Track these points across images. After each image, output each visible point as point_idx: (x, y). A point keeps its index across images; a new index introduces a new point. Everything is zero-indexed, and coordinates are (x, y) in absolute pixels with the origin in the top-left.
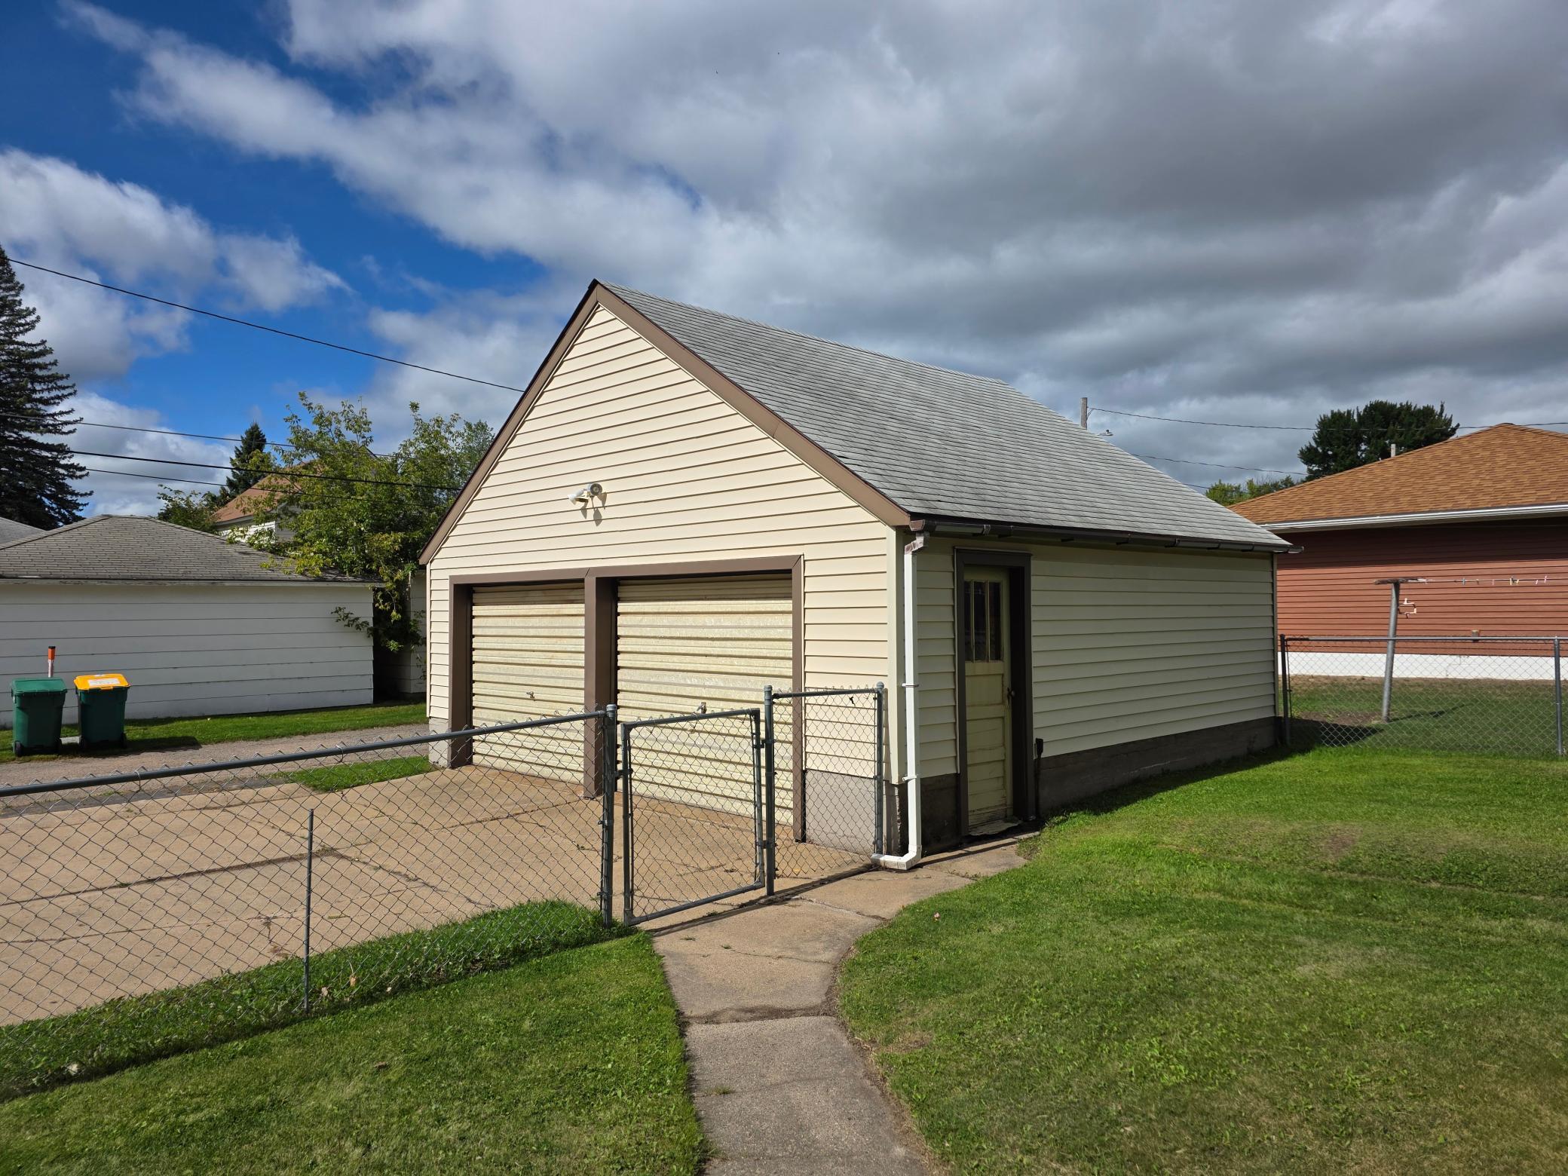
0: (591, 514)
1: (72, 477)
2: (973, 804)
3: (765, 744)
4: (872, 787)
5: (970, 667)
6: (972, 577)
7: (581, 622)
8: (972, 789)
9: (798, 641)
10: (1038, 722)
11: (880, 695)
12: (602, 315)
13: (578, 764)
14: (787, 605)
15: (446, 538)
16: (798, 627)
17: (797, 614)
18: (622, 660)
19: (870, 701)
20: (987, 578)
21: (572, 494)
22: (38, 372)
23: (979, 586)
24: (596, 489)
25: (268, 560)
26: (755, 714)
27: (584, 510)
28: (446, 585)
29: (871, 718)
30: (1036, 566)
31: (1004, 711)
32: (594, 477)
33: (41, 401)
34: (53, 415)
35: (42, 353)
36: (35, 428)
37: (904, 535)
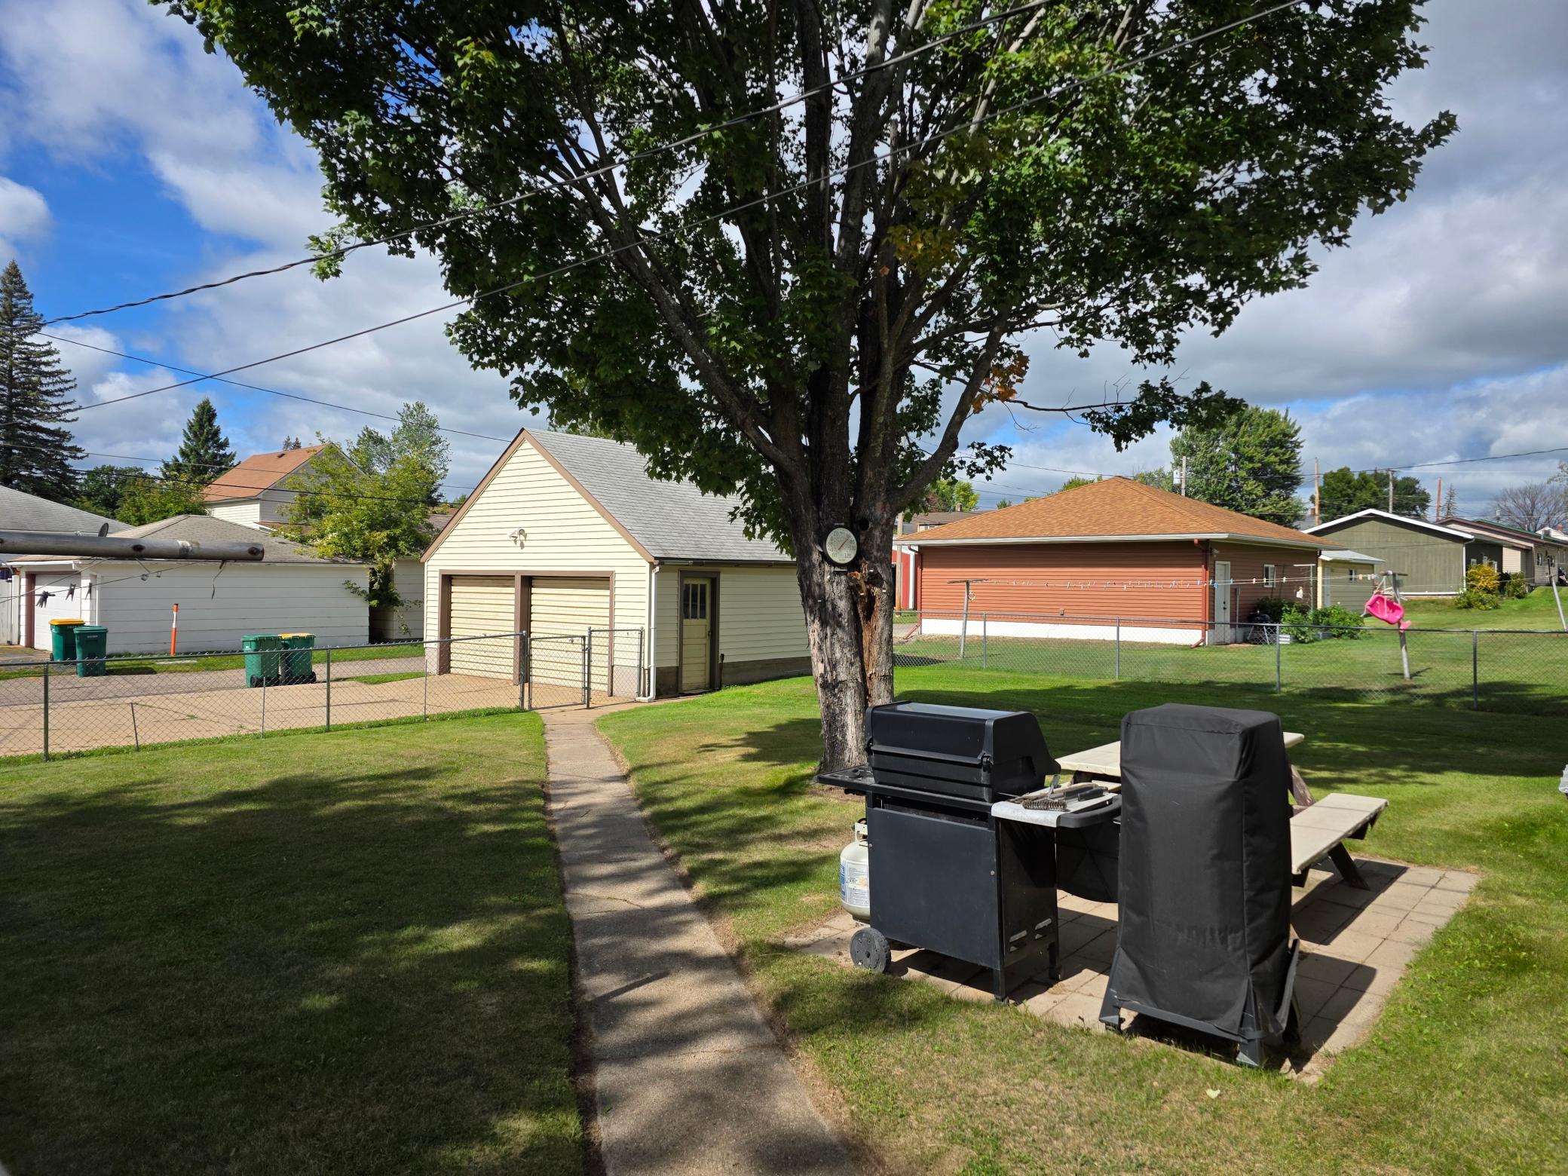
0: (519, 543)
1: (75, 457)
2: (685, 681)
3: (587, 650)
4: (637, 670)
5: (686, 621)
6: (690, 582)
7: (513, 597)
8: (684, 674)
9: (612, 609)
10: (721, 646)
11: (641, 632)
12: (527, 445)
13: (511, 670)
14: (607, 592)
15: (437, 548)
16: (612, 603)
17: (612, 596)
18: (533, 617)
19: (637, 634)
20: (699, 582)
21: (510, 532)
22: (44, 368)
23: (695, 587)
24: (522, 532)
25: (299, 547)
26: (584, 637)
27: (515, 541)
28: (437, 574)
29: (637, 641)
30: (722, 576)
31: (707, 641)
32: (521, 525)
33: (48, 393)
34: (57, 405)
35: (49, 353)
36: (40, 416)
37: (652, 566)
